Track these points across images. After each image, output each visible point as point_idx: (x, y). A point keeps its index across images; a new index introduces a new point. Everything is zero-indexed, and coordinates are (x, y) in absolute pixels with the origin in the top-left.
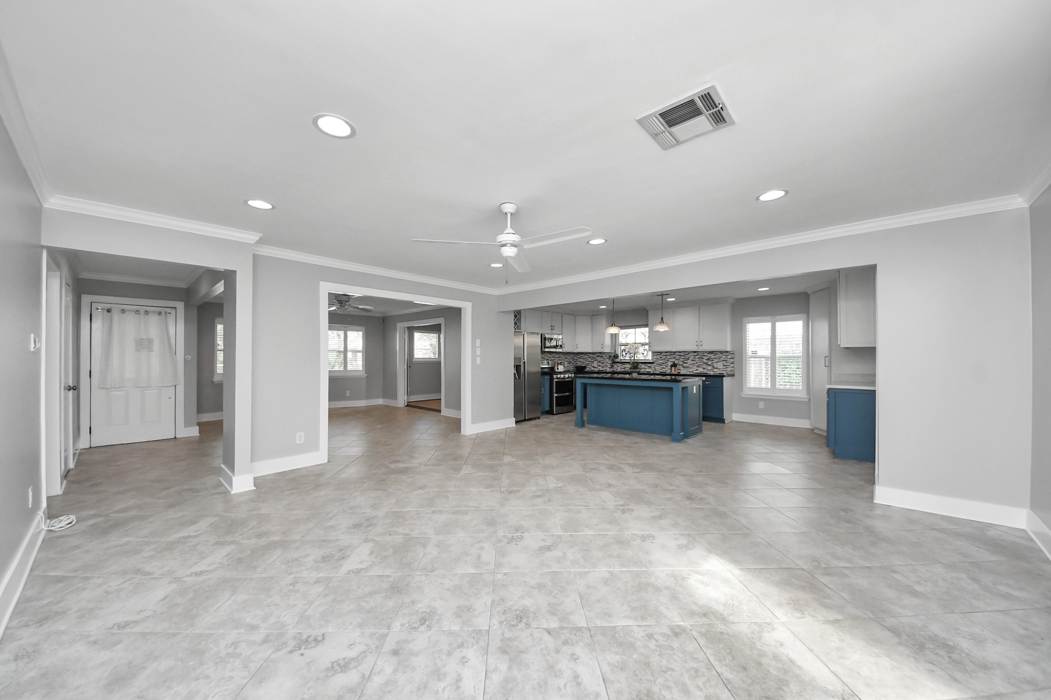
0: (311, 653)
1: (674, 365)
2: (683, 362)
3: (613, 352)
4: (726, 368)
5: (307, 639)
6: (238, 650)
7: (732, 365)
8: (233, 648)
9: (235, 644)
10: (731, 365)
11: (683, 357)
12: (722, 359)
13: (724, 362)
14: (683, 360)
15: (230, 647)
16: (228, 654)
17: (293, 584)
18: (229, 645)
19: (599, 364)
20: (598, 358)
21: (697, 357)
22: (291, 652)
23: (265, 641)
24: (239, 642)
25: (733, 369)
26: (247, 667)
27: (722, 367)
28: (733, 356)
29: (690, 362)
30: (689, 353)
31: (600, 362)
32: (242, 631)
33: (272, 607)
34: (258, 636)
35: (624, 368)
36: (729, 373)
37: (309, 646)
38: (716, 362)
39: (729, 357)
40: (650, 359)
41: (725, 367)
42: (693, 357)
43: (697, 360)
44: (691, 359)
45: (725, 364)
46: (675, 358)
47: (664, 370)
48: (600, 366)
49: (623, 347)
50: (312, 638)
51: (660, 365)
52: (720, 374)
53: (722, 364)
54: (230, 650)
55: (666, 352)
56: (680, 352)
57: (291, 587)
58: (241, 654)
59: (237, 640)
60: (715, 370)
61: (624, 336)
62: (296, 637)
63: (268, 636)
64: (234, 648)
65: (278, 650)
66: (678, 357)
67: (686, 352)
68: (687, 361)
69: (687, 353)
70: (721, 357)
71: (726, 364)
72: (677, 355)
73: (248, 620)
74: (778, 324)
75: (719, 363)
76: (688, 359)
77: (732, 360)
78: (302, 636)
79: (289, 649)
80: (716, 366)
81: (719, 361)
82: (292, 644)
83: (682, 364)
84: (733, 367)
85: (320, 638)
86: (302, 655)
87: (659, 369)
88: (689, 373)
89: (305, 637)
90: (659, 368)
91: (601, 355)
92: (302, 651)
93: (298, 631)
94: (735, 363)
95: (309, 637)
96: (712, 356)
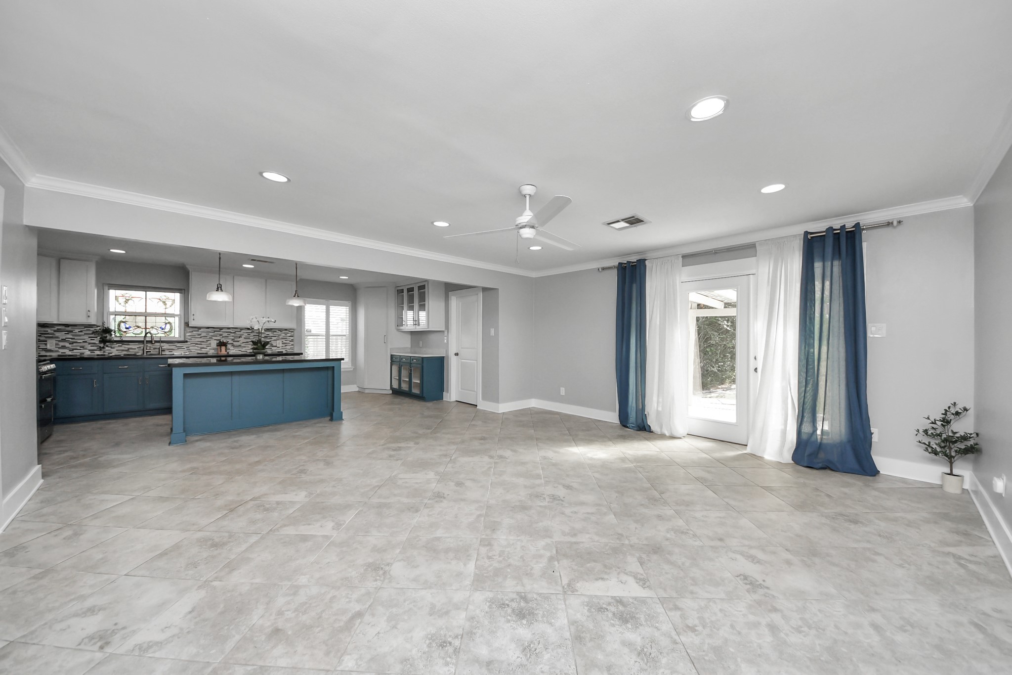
0: (759, 578)
1: (221, 344)
2: (232, 340)
3: (101, 324)
4: (286, 346)
5: (749, 584)
6: (800, 623)
7: (292, 343)
8: (802, 629)
9: (798, 630)
10: (290, 343)
11: (233, 335)
12: (281, 337)
13: (284, 340)
14: (233, 338)
15: (804, 632)
16: (810, 627)
17: (693, 629)
18: (803, 634)
19: (62, 344)
20: (57, 334)
21: (252, 334)
22: (767, 588)
23: (775, 610)
24: (793, 628)
25: (292, 347)
26: (804, 607)
27: (281, 345)
28: (292, 334)
29: (242, 340)
30: (241, 329)
31: (63, 340)
32: (782, 635)
33: (737, 629)
34: (776, 618)
35: (128, 350)
36: (288, 350)
37: (754, 580)
38: (274, 340)
39: (289, 335)
40: (177, 335)
41: (284, 345)
42: (246, 334)
43: (252, 338)
44: (243, 337)
45: (284, 342)
46: (221, 335)
47: (204, 351)
48: (64, 347)
49: (119, 318)
50: (746, 581)
51: (197, 344)
52: (278, 352)
53: (281, 343)
54: (805, 629)
55: (208, 328)
56: (229, 328)
57: (700, 628)
58: (801, 619)
59: (794, 632)
60: (273, 348)
61: (122, 300)
62: (753, 592)
63: (770, 611)
64: (802, 627)
65: (774, 596)
66: (225, 334)
67: (237, 328)
68: (239, 339)
69: (239, 330)
70: (280, 335)
71: (286, 342)
72: (223, 332)
73: (769, 639)
74: (332, 308)
75: (278, 341)
76: (240, 337)
77: (292, 338)
78: (749, 588)
79: (766, 590)
80: (274, 345)
81: (278, 339)
82: (761, 591)
83: (232, 342)
84: (292, 345)
85: (742, 577)
86: (764, 581)
87: (195, 350)
88: (240, 353)
89: (748, 586)
90: (196, 348)
91: (69, 329)
92: (762, 583)
93: (747, 593)
94: (295, 340)
95: (746, 584)
96: (270, 333)
